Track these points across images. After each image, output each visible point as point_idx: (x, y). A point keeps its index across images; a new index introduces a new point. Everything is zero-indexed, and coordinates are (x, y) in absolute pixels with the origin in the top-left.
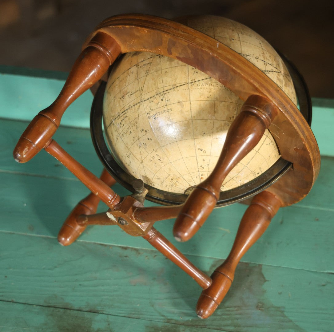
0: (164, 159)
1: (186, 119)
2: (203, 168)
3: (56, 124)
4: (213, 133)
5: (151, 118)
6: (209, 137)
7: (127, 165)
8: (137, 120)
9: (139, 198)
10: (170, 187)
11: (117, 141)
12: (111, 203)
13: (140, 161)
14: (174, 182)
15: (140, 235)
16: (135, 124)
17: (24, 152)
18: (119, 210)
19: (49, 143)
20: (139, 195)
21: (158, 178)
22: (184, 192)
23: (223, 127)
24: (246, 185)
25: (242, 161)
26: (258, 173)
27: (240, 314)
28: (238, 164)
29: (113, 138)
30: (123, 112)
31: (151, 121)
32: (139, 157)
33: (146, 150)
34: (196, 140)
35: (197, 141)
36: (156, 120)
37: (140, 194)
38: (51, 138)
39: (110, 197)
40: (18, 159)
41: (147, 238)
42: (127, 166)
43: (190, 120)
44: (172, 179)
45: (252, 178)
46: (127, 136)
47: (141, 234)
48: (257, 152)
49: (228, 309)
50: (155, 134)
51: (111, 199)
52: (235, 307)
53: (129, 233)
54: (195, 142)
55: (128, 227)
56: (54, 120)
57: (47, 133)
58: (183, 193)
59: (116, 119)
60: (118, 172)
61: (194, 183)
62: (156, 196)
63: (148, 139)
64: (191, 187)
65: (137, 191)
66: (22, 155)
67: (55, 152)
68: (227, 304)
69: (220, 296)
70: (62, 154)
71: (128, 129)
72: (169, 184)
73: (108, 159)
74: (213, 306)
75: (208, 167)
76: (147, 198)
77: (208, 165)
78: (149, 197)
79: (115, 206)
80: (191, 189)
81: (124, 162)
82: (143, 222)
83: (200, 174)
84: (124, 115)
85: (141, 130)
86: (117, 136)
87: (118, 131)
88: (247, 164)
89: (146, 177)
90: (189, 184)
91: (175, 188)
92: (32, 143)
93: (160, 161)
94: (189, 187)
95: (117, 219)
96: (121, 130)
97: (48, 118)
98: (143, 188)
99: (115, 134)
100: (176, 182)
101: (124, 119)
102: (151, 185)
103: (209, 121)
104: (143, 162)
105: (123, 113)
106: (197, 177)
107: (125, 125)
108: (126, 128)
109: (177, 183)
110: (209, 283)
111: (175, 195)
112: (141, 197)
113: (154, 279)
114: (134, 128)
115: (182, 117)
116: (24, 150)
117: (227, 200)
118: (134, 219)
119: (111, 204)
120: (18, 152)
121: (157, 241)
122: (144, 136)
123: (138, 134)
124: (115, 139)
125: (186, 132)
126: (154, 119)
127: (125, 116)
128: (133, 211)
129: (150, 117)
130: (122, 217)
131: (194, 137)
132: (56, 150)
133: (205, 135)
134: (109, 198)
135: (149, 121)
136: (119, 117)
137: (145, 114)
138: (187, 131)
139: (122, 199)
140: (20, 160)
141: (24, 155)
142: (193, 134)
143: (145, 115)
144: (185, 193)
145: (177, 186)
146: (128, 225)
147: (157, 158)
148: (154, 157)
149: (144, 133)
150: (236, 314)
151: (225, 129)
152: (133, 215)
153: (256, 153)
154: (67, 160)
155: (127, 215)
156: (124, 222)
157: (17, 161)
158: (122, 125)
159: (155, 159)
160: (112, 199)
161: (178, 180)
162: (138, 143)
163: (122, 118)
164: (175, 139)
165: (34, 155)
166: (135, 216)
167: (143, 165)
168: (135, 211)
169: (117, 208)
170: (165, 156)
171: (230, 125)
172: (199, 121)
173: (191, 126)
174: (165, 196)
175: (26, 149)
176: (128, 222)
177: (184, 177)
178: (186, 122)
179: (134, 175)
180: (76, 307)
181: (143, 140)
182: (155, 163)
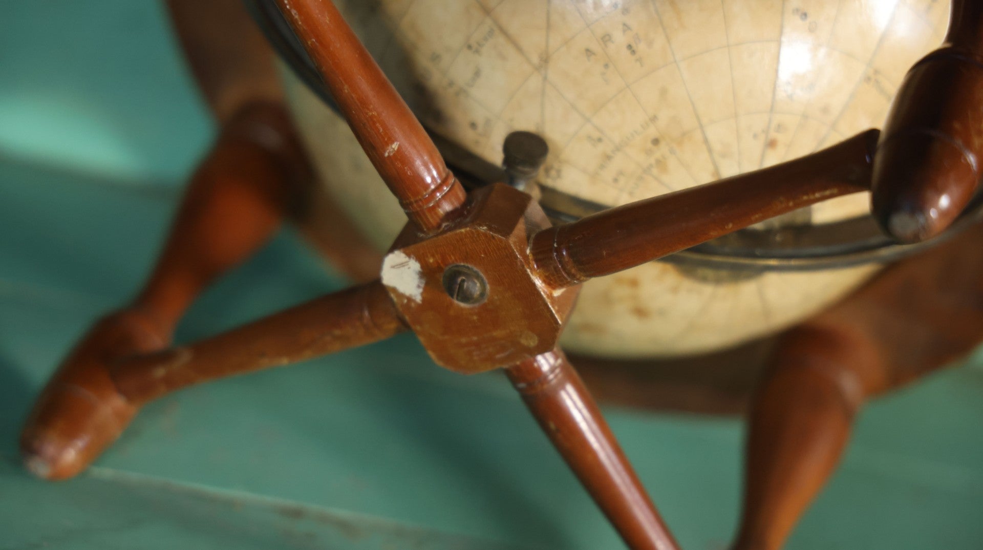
0: (650, 44)
12: (433, 203)
13: (535, 60)
14: (658, 155)
18: (476, 224)
21: (597, 135)
32: (534, 40)
39: (431, 176)
44: (656, 142)
51: (434, 185)
55: (474, 318)
61: (736, 165)
72: (637, 164)
79: (448, 216)
83: (773, 126)
90: (716, 167)
93: (633, 52)
100: (667, 154)
104: (550, 64)
106: (759, 135)
109: (671, 161)
118: (534, 265)
121: (563, 395)
128: (529, 235)
130: (475, 258)
147: (620, 41)
148: (606, 38)
152: (528, 251)
155: (511, 242)
159: (611, 48)
160: (439, 188)
161: (680, 144)
167: (545, 78)
168: (536, 235)
170: (661, 29)
176: (489, 288)
177: (709, 130)
182: (606, 66)
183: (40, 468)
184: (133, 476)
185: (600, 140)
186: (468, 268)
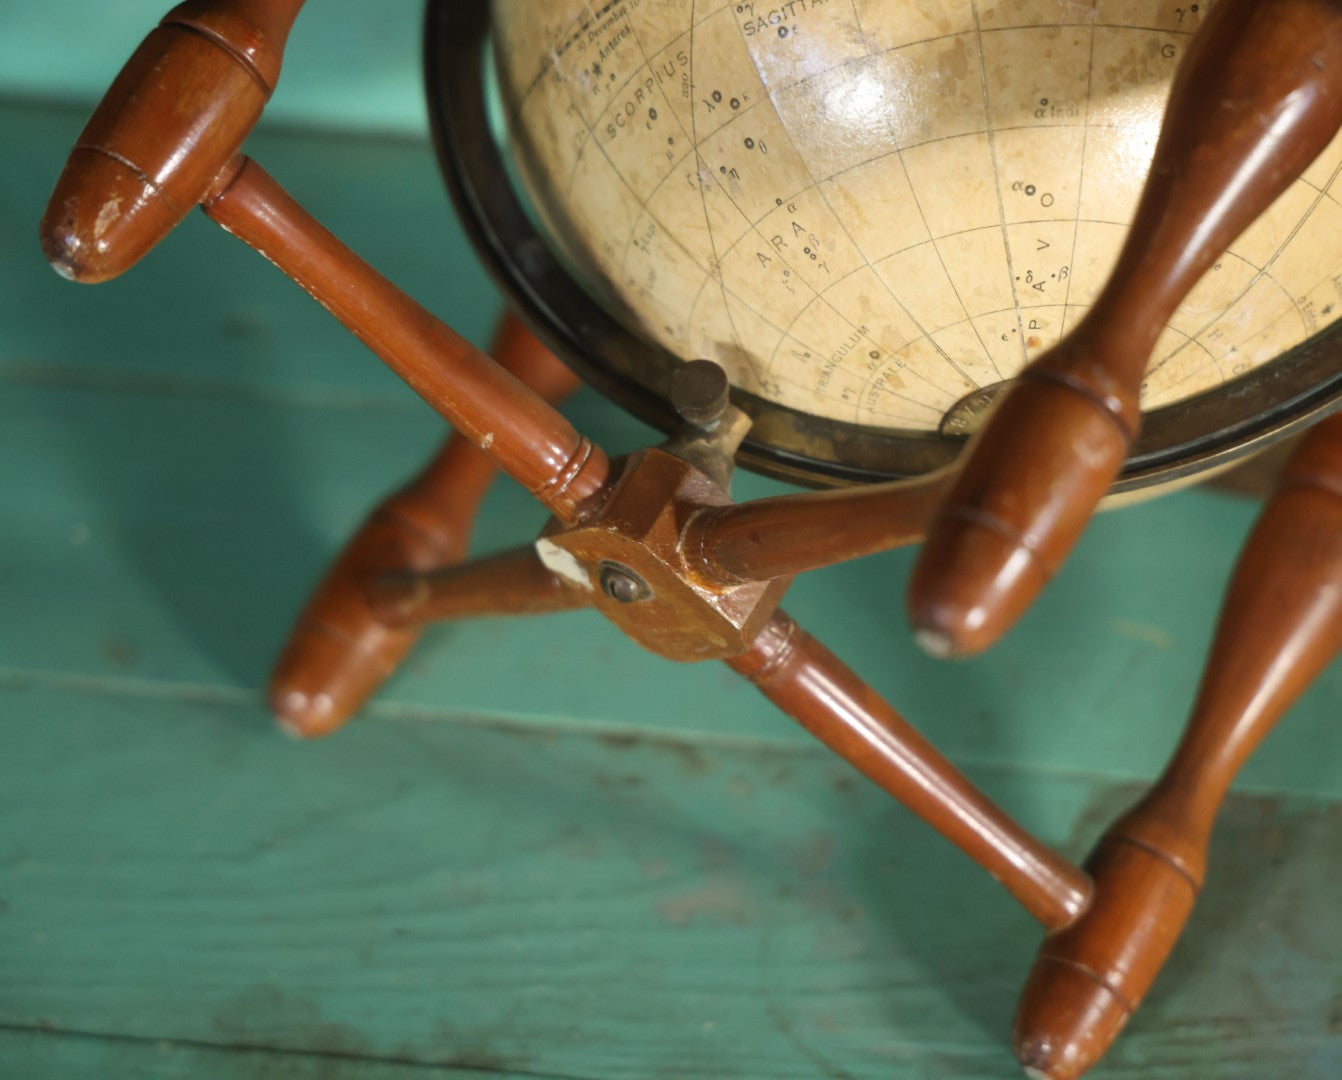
0: (831, 246)
1: (945, 25)
2: (1038, 287)
3: (261, 71)
4: (1088, 95)
5: (763, 28)
6: (1073, 120)
7: (635, 288)
8: (684, 43)
9: (706, 461)
10: (866, 393)
11: (581, 164)
12: (563, 489)
13: (706, 265)
14: (884, 369)
15: (713, 652)
16: (677, 64)
17: (100, 226)
18: (605, 522)
19: (231, 174)
20: (702, 442)
21: (802, 350)
22: (938, 418)
23: (1144, 61)
24: (1264, 372)
25: (1241, 245)
26: (1327, 310)
27: (1248, 1057)
28: (1219, 262)
29: (556, 152)
30: (606, 9)
31: (763, 51)
32: (698, 241)
33: (739, 202)
34: (998, 142)
35: (1006, 145)
36: (784, 40)
37: (708, 436)
38: (238, 151)
39: (554, 456)
40: (69, 262)
41: (747, 665)
42: (632, 298)
43: (967, 32)
44: (875, 355)
45: (1293, 334)
46: (631, 132)
47: (723, 643)
48: (1324, 192)
49: (1181, 1033)
50: (785, 115)
51: (559, 468)
52: (1217, 1021)
53: (654, 648)
54: (997, 149)
55: (653, 612)
56: (251, 51)
57: (214, 123)
58: (934, 427)
59: (568, 45)
60: (585, 329)
61: (992, 372)
62: (791, 446)
63: (749, 143)
64: (979, 393)
65: (695, 421)
66: (89, 239)
67: (260, 226)
68: (1176, 1008)
69: (1135, 965)
70: (297, 231)
71: (639, 94)
72: (863, 379)
73: (531, 265)
74: (1106, 1017)
75: (1064, 282)
76: (746, 458)
77: (1066, 271)
78: (753, 454)
79: (584, 503)
80: (975, 402)
81: (616, 276)
82: (732, 582)
83: (1026, 323)
84: (611, 21)
85: (710, 99)
86: (578, 135)
87: (584, 112)
88: (1272, 261)
89: (737, 351)
90: (966, 376)
91: (893, 399)
92: (140, 173)
93: (814, 257)
94: (967, 391)
95: (591, 574)
96: (598, 102)
97: (216, 42)
98: (725, 406)
99: (568, 127)
100: (896, 367)
101: (612, 44)
102: (763, 394)
103: (1068, 34)
104: (722, 269)
105: (609, 15)
106: (1009, 335)
107: (621, 78)
108: (628, 94)
109: (903, 374)
110: (1077, 896)
111: (891, 437)
112: (716, 452)
113: (785, 892)
114: (673, 87)
115: (927, 15)
116: (102, 213)
117: (1166, 453)
118: (686, 566)
119: (564, 496)
120: (70, 223)
121: (804, 681)
122: (722, 130)
123: (690, 119)
124: (568, 153)
125: (948, 99)
126: (776, 34)
127: (619, 25)
128: (679, 525)
129: (756, 25)
130: (620, 558)
131: (989, 123)
132: (265, 213)
133: (1048, 112)
134: (551, 461)
135: (752, 50)
136: (585, 37)
137: (729, 8)
138: (953, 91)
139: (616, 469)
140: (79, 269)
141: (103, 237)
142: (986, 108)
143: (729, 16)
144: (947, 429)
145: (900, 391)
146: (655, 603)
147: (794, 243)
148: (777, 241)
149: (723, 111)
150: (1226, 1059)
151: (1152, 75)
152: (678, 549)
153: (1318, 200)
154: (324, 266)
155: (646, 545)
156: (633, 586)
157: (65, 272)
158: (604, 79)
159: (786, 252)
160: (567, 468)
161: (907, 356)
162: (694, 168)
163: (605, 38)
164: (889, 139)
165: (149, 241)
166: (692, 552)
167: (722, 285)
168: (688, 524)
169: (594, 514)
170: (840, 228)
171: (1180, 53)
172: (1012, 37)
173: (974, 63)
174: (837, 446)
175: (113, 205)
176: (650, 586)
177: (939, 339)
178: (948, 44)
179: (670, 341)
180: (385, 1046)
181: (721, 150)
182: (786, 273)
183: (289, 729)
184: (424, 708)
185: (807, 355)
186: (618, 565)
